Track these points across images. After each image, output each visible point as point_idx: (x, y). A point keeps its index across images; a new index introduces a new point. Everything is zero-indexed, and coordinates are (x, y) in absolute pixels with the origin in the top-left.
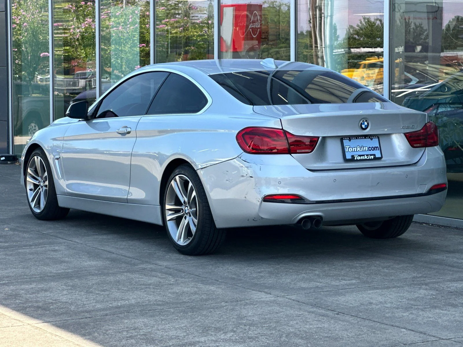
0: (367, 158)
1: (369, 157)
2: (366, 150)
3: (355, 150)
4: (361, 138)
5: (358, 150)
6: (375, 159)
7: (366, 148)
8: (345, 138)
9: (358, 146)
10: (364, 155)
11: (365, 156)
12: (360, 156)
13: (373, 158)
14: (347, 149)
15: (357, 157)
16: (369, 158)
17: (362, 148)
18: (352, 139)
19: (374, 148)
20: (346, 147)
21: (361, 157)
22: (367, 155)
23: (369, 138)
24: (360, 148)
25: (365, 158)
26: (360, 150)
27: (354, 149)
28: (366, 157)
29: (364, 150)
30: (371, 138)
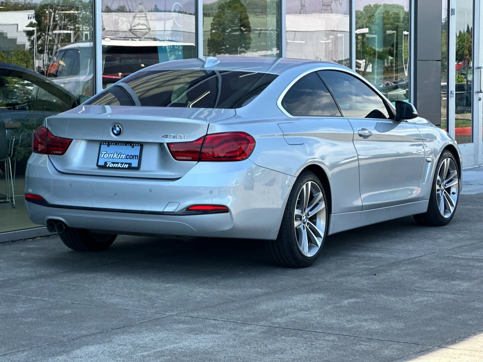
0: (120, 167)
1: (123, 165)
2: (123, 158)
3: (112, 157)
4: (121, 145)
5: (114, 157)
6: (130, 168)
7: (124, 155)
8: (103, 143)
9: (116, 153)
10: (118, 163)
11: (120, 163)
12: (113, 163)
13: (127, 167)
14: (103, 154)
15: (110, 164)
16: (122, 167)
17: (120, 155)
18: (111, 144)
19: (133, 157)
20: (102, 152)
21: (115, 165)
22: (122, 163)
23: (130, 145)
24: (117, 155)
25: (118, 167)
26: (117, 158)
27: (110, 155)
28: (119, 165)
29: (121, 158)
30: (132, 146)
